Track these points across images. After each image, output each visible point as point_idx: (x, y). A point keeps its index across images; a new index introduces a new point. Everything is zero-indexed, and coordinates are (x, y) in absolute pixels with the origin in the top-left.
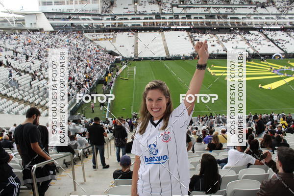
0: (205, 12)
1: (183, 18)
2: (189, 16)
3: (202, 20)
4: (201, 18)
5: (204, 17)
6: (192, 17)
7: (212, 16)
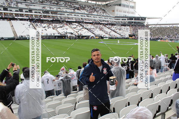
0: (42, 9)
1: (26, 12)
2: (30, 11)
3: (40, 14)
4: (40, 13)
5: (41, 12)
6: (33, 11)
7: (47, 12)
